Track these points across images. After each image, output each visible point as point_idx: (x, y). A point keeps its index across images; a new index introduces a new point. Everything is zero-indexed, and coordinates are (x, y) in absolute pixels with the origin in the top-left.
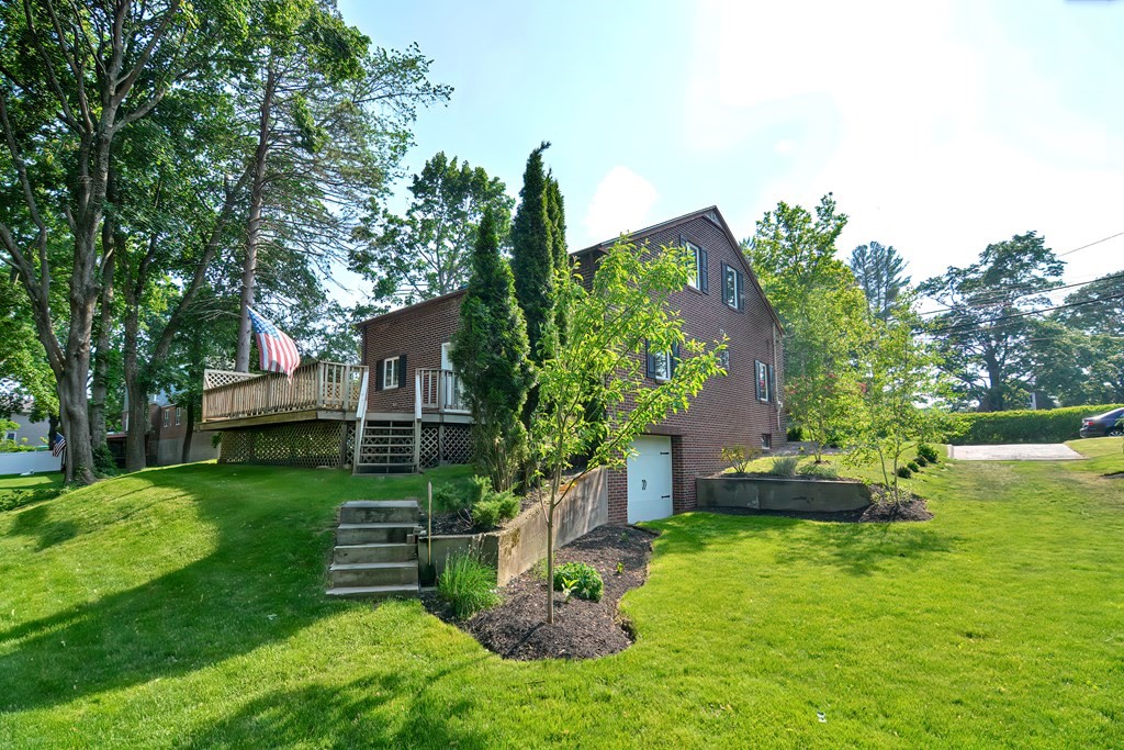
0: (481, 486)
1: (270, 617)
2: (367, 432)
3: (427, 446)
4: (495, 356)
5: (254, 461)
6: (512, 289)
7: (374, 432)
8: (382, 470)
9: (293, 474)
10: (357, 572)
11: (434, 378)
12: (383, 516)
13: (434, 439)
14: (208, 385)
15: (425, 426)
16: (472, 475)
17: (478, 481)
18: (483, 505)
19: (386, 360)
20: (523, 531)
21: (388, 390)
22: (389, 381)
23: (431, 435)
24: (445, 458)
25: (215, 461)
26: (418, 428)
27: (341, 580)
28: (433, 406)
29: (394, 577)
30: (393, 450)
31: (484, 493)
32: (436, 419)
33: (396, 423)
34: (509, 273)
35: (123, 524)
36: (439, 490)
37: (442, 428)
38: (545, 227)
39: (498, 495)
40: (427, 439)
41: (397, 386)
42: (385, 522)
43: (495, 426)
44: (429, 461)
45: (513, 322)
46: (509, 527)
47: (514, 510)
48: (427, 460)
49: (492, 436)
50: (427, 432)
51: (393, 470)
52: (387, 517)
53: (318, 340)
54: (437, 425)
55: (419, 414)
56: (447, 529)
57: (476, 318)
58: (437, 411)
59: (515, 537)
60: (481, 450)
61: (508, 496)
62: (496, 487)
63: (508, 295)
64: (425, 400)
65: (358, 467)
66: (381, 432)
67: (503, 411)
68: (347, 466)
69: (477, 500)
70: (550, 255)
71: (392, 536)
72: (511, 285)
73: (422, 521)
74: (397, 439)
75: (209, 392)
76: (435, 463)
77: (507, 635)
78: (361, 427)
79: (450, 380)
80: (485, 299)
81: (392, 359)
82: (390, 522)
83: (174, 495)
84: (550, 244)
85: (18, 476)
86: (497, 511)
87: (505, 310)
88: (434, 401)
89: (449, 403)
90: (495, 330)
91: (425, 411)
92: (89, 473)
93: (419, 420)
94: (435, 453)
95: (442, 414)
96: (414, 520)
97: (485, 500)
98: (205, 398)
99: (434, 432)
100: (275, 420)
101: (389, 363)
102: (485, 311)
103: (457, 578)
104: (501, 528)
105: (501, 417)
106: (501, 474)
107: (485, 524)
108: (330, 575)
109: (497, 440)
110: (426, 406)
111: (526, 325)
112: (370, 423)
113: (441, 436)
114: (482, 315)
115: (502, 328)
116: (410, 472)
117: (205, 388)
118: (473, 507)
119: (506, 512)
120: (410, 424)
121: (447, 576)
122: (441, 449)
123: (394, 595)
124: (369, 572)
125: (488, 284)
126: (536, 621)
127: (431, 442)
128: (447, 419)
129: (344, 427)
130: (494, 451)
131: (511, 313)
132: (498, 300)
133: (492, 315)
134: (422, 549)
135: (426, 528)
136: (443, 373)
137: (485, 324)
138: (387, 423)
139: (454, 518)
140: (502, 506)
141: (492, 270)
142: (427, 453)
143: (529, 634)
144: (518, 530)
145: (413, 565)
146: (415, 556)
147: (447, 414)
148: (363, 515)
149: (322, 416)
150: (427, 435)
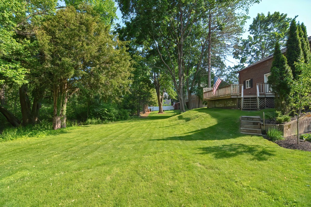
0: (278, 113)
1: (231, 135)
2: (244, 100)
3: (261, 104)
4: (281, 81)
5: (215, 107)
6: (286, 62)
7: (245, 100)
8: (249, 110)
9: (227, 110)
10: (247, 130)
11: (262, 85)
12: (251, 119)
13: (263, 102)
14: (204, 91)
15: (260, 98)
16: (275, 111)
17: (277, 112)
18: (279, 118)
19: (246, 81)
20: (292, 125)
21: (247, 89)
22: (247, 87)
23: (262, 101)
24: (267, 107)
25: (206, 107)
26: (258, 99)
27: (243, 131)
28: (262, 93)
29: (256, 132)
30: (251, 105)
31: (279, 115)
32: (264, 96)
33: (251, 98)
34: (285, 58)
35: (197, 119)
36: (266, 114)
37: (265, 99)
38: (298, 40)
39: (284, 116)
40: (261, 102)
41: (250, 87)
42: (252, 121)
43: (282, 98)
44: (262, 107)
45: (287, 71)
46: (287, 124)
47: (289, 119)
48: (261, 107)
49: (281, 101)
50: (261, 100)
51: (251, 110)
52: (252, 119)
53: (225, 77)
54: (264, 98)
55: (258, 95)
56: (269, 123)
57: (275, 72)
58: (264, 94)
59: (289, 126)
60: (278, 105)
61: (287, 116)
62: (283, 114)
63: (285, 64)
64: (260, 91)
65: (242, 109)
66: (248, 100)
67: (285, 95)
68: (239, 109)
69: (277, 117)
70: (301, 48)
71: (254, 124)
72: (286, 61)
73: (262, 121)
74: (252, 102)
75: (205, 93)
76: (264, 108)
77: (286, 145)
78: (242, 99)
79: (268, 85)
80: (277, 66)
81: (248, 80)
82: (253, 121)
83: (204, 114)
84: (300, 45)
85: (168, 110)
86: (283, 119)
87: (284, 68)
88: (262, 91)
89: (268, 92)
90: (281, 74)
91: (260, 94)
92: (184, 110)
93: (258, 97)
94: (263, 105)
95: (265, 95)
96: (259, 121)
97: (280, 117)
98: (204, 94)
99: (263, 100)
100: (221, 98)
101: (247, 82)
102: (278, 70)
103: (272, 133)
104: (285, 124)
105: (284, 96)
106: (285, 111)
107: (280, 122)
108: (241, 130)
109: (283, 102)
110: (260, 93)
111: (291, 71)
112: (244, 98)
113: (265, 101)
114: (277, 71)
115: (284, 73)
116: (257, 110)
117: (204, 92)
118: (276, 118)
119: (286, 120)
120: (256, 98)
121: (269, 132)
122: (265, 105)
123: (256, 135)
124: (249, 130)
125: (278, 62)
126: (294, 143)
127: (262, 103)
128: (267, 96)
129: (238, 99)
130: (282, 105)
131: (286, 69)
132: (282, 66)
133: (280, 70)
134: (262, 127)
135: (263, 122)
136: (265, 84)
137: (278, 73)
138: (249, 98)
139: (271, 121)
140: (285, 118)
141: (279, 58)
142: (261, 105)
143: (291, 145)
144: (290, 125)
145: (260, 130)
146: (260, 128)
147: (267, 95)
148: (247, 119)
149: (232, 97)
150: (261, 101)
